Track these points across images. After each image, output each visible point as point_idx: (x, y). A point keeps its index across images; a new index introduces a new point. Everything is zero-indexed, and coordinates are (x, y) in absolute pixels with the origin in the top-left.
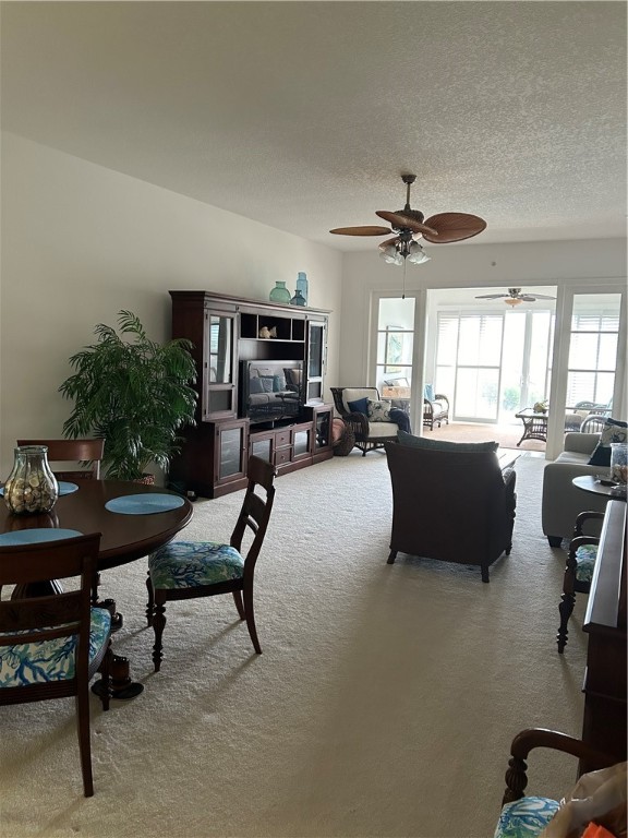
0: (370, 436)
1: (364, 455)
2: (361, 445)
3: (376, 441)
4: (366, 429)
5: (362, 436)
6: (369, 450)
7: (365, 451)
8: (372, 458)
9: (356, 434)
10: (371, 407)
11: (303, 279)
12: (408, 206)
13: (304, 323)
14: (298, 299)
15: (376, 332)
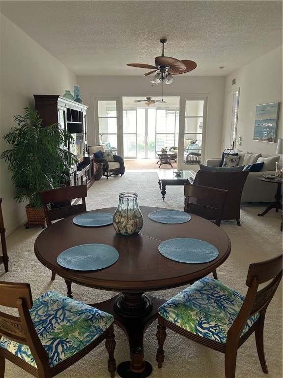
0: (109, 169)
1: (107, 179)
2: (106, 174)
3: (111, 171)
4: (107, 166)
5: (106, 169)
6: (110, 176)
7: (107, 176)
8: (111, 180)
9: (103, 169)
10: (104, 155)
11: (77, 89)
12: (163, 55)
13: (81, 113)
14: (78, 100)
15: (97, 117)
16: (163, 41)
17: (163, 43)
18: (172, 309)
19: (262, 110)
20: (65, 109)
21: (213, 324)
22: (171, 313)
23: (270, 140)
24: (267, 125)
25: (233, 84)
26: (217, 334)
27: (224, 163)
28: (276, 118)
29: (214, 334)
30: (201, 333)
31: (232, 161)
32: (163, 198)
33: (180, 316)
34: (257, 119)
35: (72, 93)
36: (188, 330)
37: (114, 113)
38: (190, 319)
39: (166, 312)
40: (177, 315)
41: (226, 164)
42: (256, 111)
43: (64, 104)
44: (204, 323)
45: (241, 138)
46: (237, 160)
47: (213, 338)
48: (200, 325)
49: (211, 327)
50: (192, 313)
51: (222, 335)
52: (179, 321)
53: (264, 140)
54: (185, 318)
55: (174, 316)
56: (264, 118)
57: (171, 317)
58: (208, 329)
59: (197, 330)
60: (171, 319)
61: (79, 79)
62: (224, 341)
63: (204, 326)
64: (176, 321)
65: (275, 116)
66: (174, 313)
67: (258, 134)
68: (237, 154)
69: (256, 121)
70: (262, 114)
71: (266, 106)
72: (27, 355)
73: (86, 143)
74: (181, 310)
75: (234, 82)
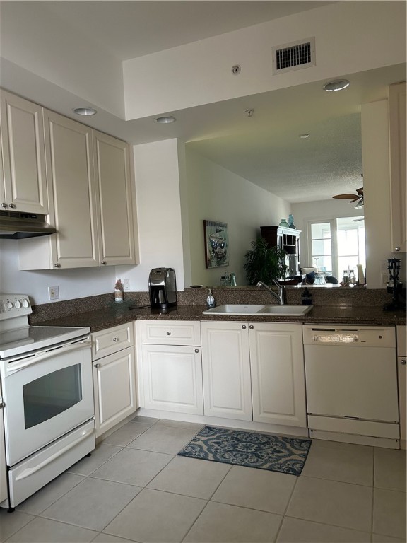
11: (291, 218)
13: (294, 237)
14: (292, 227)
15: (311, 240)
20: (282, 235)
35: (287, 221)
37: (328, 235)
43: (281, 232)
61: (293, 206)
73: (299, 263)
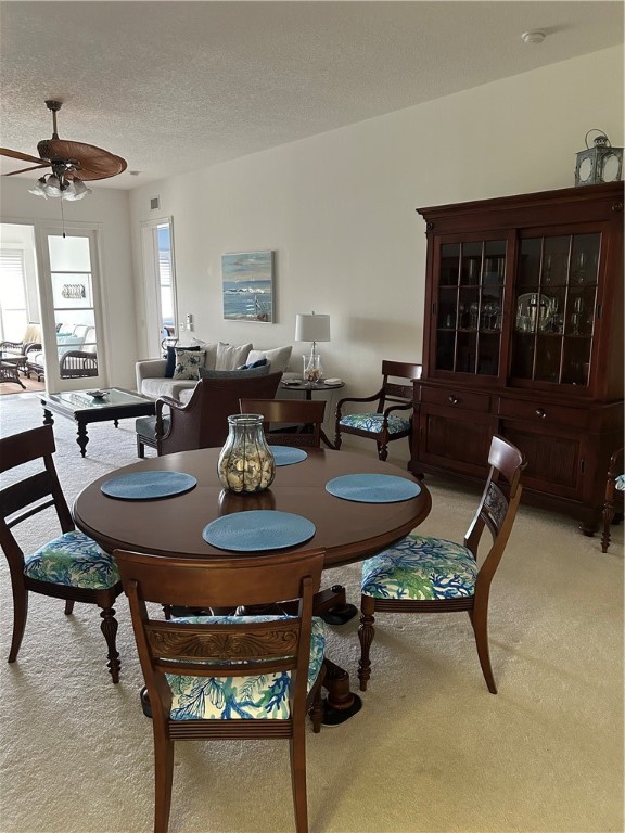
12: (55, 136)
16: (54, 105)
17: (54, 111)
18: (388, 580)
19: (236, 264)
21: (451, 576)
22: (388, 586)
23: (263, 318)
24: (252, 291)
25: (153, 208)
26: (462, 587)
27: (177, 367)
28: (270, 279)
29: (458, 587)
30: (442, 593)
31: (193, 362)
32: (83, 452)
33: (405, 583)
34: (228, 280)
36: (423, 598)
38: (421, 583)
39: (381, 587)
40: (400, 585)
41: (181, 369)
42: (223, 265)
44: (441, 579)
45: (191, 317)
46: (202, 359)
47: (459, 594)
48: (437, 583)
49: (452, 581)
50: (419, 573)
51: (468, 585)
52: (407, 591)
53: (251, 319)
54: (413, 582)
55: (396, 588)
56: (245, 278)
57: (391, 590)
58: (449, 585)
59: (436, 593)
60: (393, 595)
62: (472, 592)
63: (443, 582)
64: (402, 593)
65: (268, 276)
66: (394, 583)
67: (234, 308)
68: (198, 349)
69: (224, 283)
70: (240, 270)
71: (247, 257)
72: (252, 705)
74: (400, 576)
75: (155, 204)
